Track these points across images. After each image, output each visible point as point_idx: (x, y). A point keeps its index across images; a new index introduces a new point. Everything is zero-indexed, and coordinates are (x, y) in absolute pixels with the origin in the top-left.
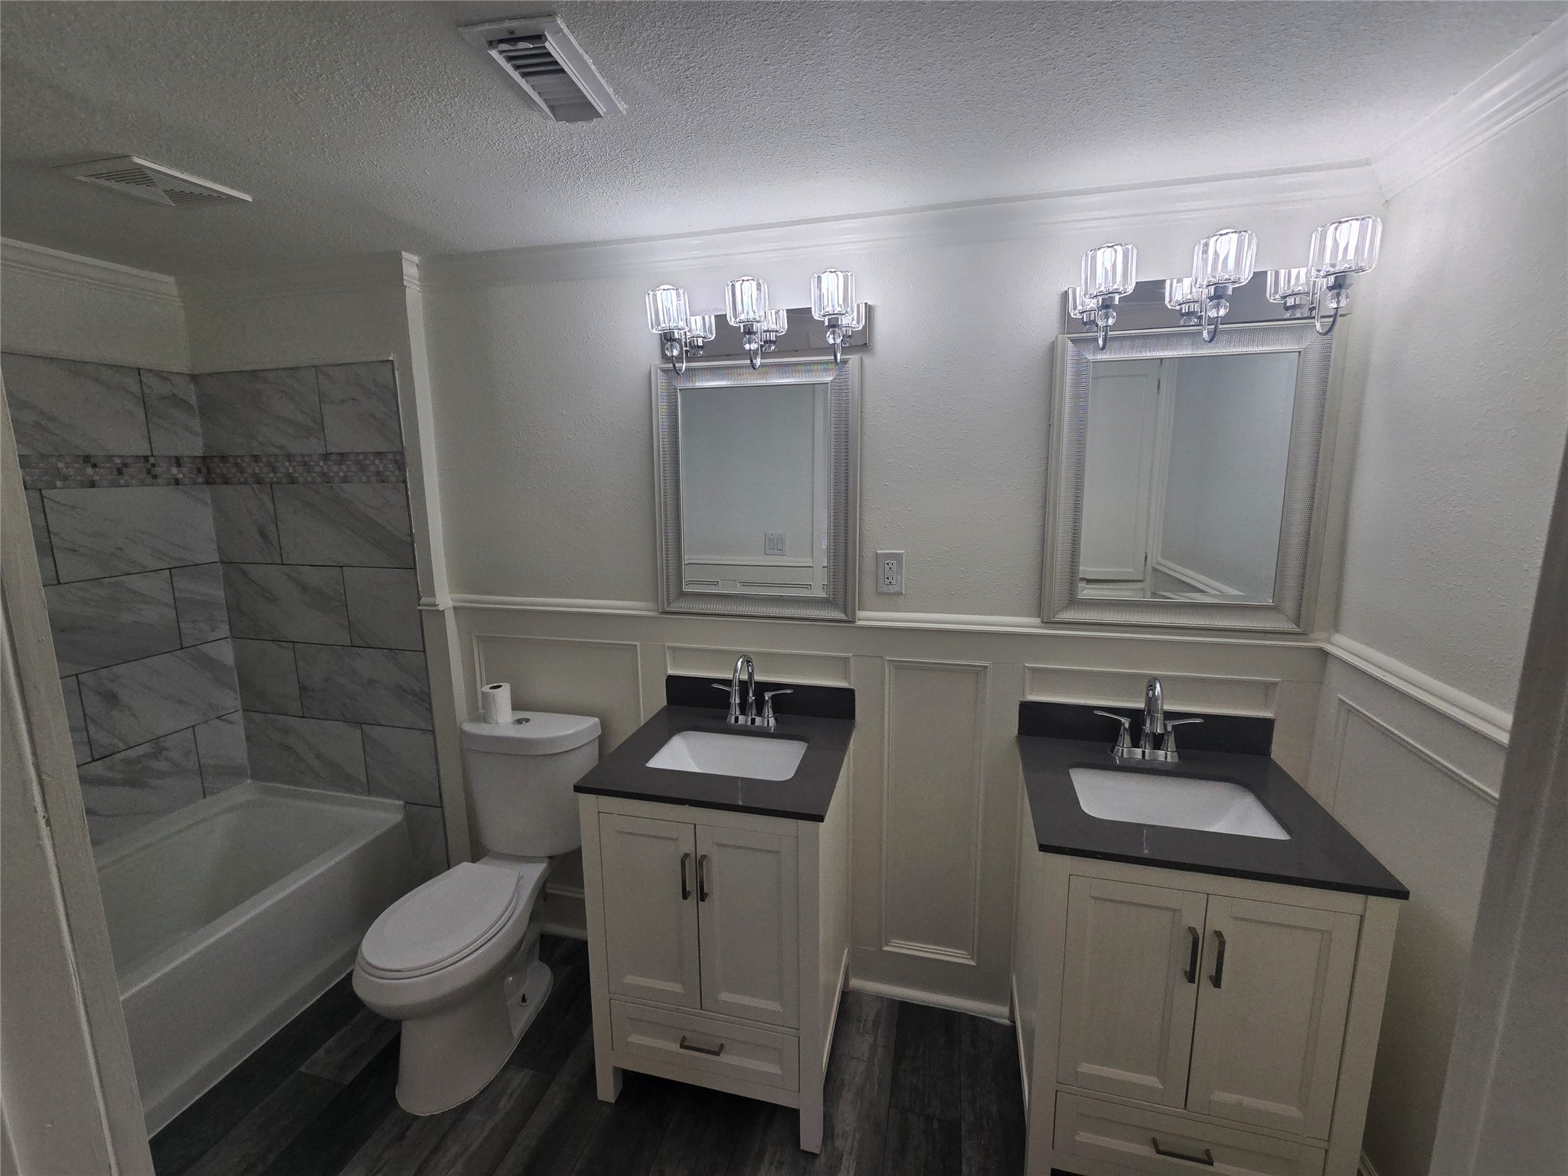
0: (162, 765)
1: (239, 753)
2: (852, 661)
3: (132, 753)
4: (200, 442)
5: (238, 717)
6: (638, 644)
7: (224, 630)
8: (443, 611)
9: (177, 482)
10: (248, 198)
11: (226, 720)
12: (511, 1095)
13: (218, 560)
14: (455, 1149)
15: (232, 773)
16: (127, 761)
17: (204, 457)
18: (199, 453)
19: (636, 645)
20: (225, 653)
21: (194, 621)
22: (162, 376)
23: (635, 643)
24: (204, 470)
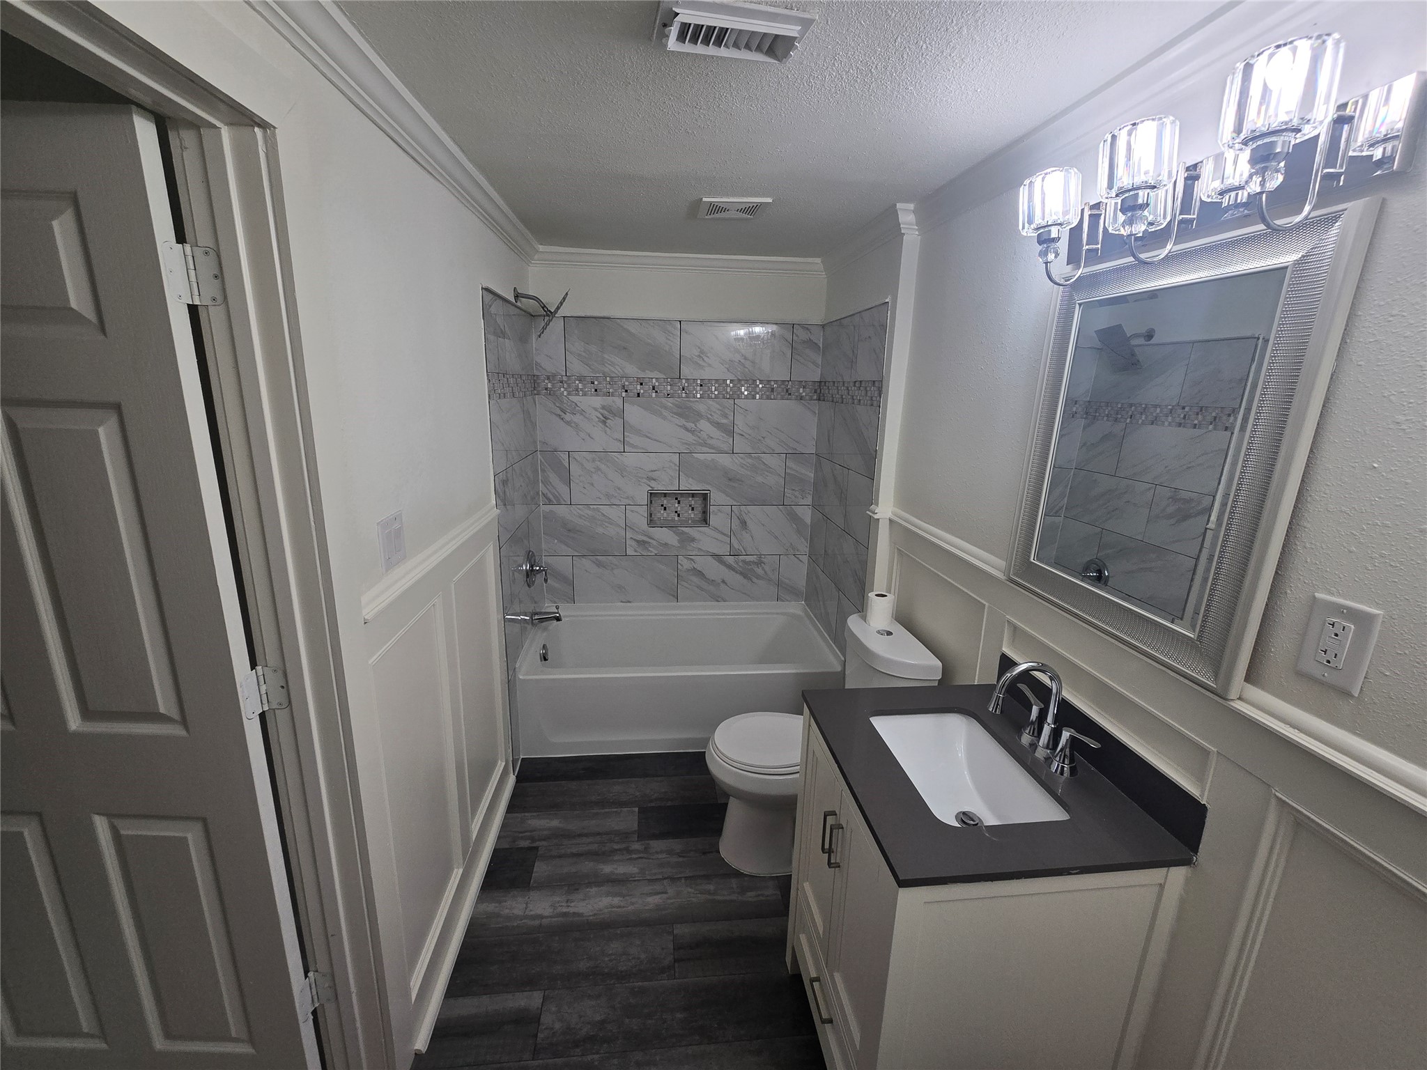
0: (759, 571)
1: (801, 583)
2: (1213, 760)
3: (748, 558)
4: (819, 371)
5: (805, 559)
6: (987, 604)
7: (809, 500)
8: (879, 519)
9: (801, 398)
10: (769, 200)
11: (798, 558)
12: (759, 895)
13: (814, 452)
14: (712, 887)
15: (794, 593)
16: (744, 561)
17: (820, 382)
18: (817, 379)
19: (985, 605)
20: (806, 514)
21: (794, 490)
22: (806, 327)
23: (985, 603)
24: (818, 391)
